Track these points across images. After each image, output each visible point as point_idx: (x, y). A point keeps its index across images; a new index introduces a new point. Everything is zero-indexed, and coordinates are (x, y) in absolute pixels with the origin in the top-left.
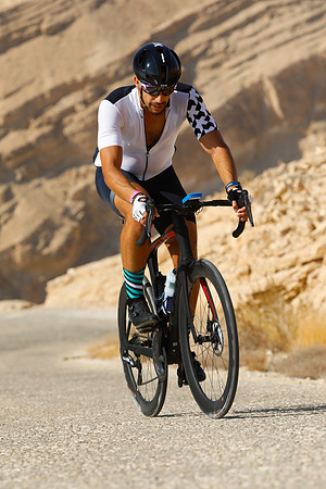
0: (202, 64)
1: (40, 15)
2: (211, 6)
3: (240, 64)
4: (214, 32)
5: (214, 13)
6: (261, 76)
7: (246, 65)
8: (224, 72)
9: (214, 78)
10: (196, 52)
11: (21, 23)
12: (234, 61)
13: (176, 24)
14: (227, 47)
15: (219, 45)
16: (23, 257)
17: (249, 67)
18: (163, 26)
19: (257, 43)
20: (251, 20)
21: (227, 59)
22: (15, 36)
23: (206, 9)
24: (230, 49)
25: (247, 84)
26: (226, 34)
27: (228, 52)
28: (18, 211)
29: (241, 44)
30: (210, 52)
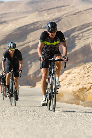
0: (77, 38)
1: (42, 24)
2: (80, 26)
3: (85, 39)
4: (80, 32)
5: (80, 28)
6: (89, 43)
7: (86, 40)
8: (81, 41)
9: (79, 42)
10: (76, 36)
11: (38, 25)
12: (84, 39)
13: (72, 29)
14: (83, 35)
15: (81, 35)
16: (32, 77)
17: (87, 40)
18: (69, 29)
19: (89, 35)
20: (89, 30)
21: (82, 38)
22: (36, 28)
23: (79, 26)
24: (83, 36)
25: (86, 44)
26: (83, 32)
27: (83, 37)
28: (32, 67)
29: (86, 35)
30: (79, 36)
